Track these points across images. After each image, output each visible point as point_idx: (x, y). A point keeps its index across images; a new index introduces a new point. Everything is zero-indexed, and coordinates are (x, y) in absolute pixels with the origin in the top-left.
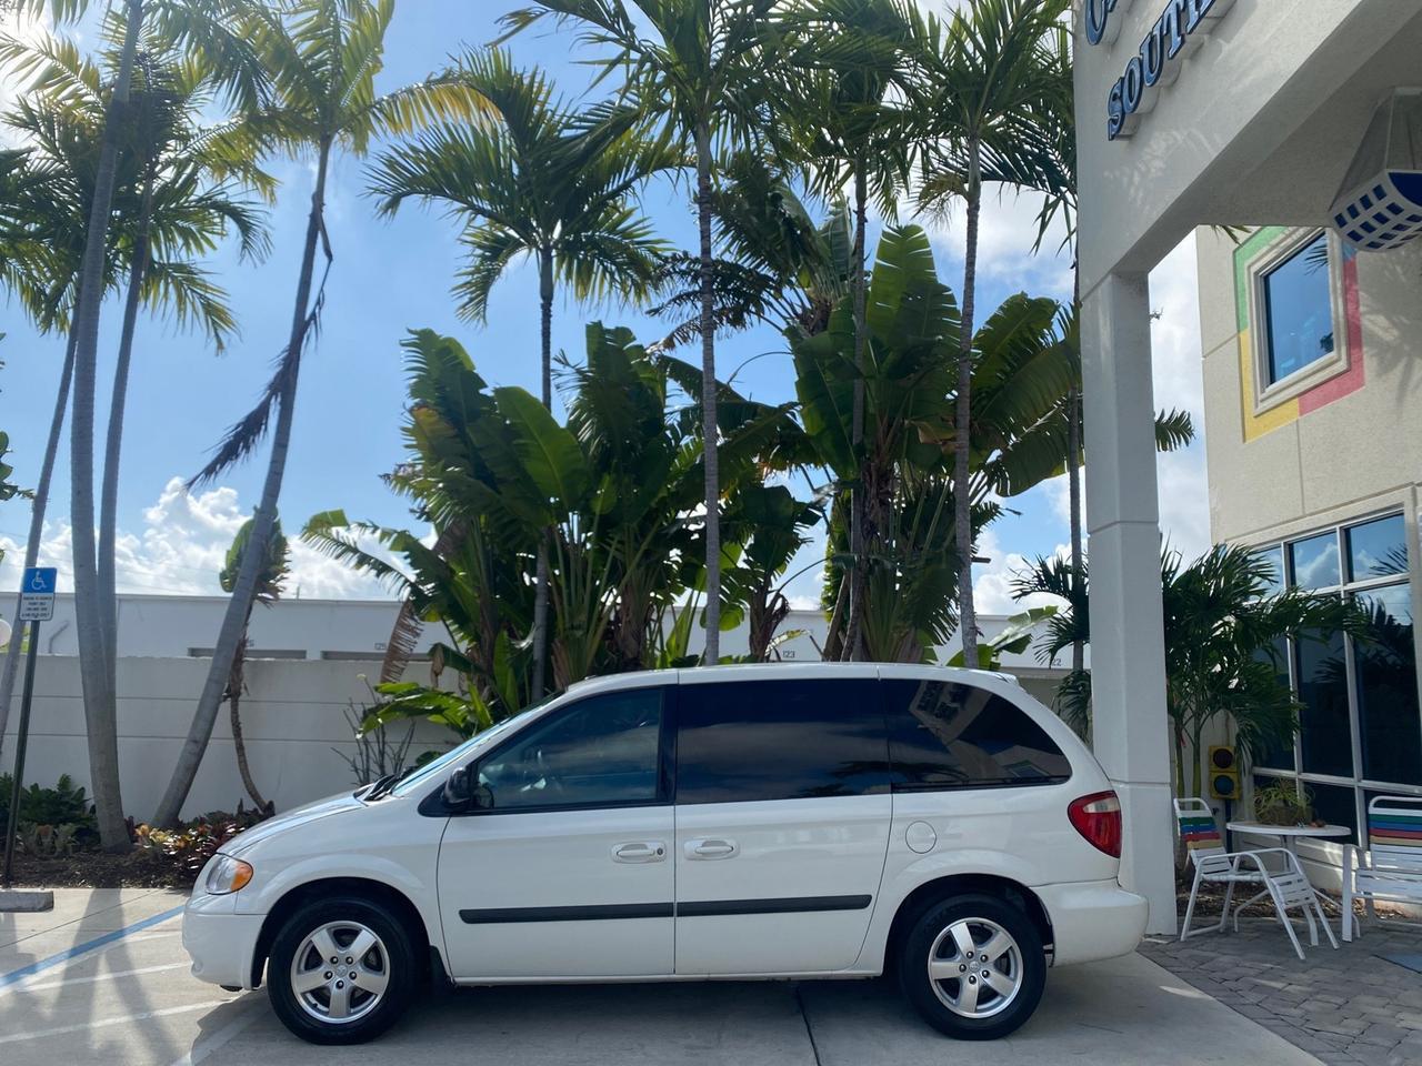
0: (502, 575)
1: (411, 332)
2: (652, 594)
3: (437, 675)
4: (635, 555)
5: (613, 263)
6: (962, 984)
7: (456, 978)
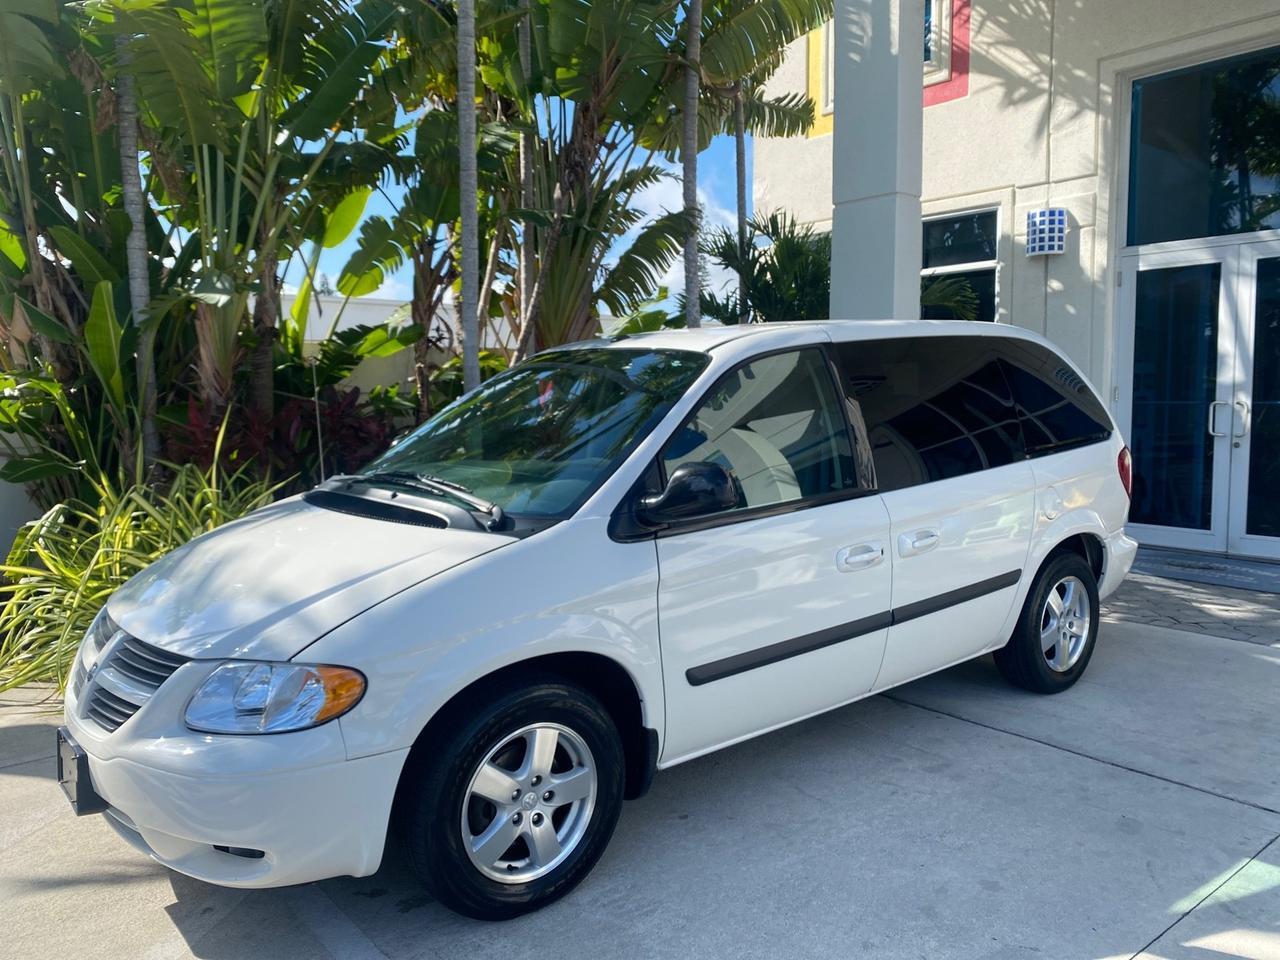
6: (1058, 642)
7: (664, 764)
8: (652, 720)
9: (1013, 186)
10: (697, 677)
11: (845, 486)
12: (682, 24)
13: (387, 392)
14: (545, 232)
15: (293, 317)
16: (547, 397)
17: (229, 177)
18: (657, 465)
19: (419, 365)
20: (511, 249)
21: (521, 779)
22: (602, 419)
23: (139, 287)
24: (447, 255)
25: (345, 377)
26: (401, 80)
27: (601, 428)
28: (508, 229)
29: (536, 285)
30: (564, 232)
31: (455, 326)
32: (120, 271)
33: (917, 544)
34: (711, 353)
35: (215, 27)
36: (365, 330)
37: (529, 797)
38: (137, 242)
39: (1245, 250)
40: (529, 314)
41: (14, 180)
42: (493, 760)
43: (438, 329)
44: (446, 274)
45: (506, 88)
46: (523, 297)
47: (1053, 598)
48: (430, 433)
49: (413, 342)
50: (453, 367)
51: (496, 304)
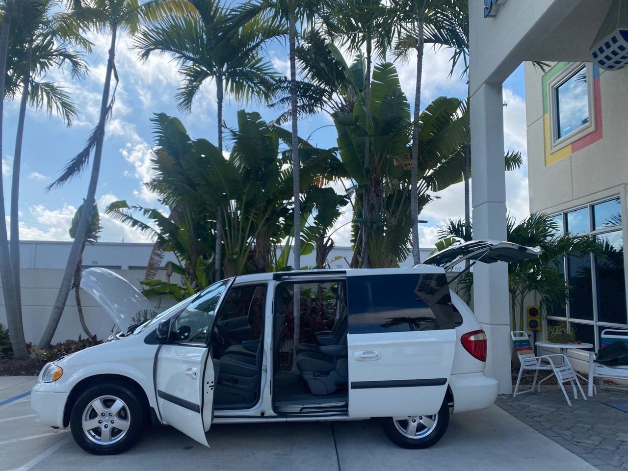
0: (200, 229)
1: (155, 114)
2: (271, 239)
3: (169, 276)
4: (262, 220)
5: (252, 83)
9: (625, 184)
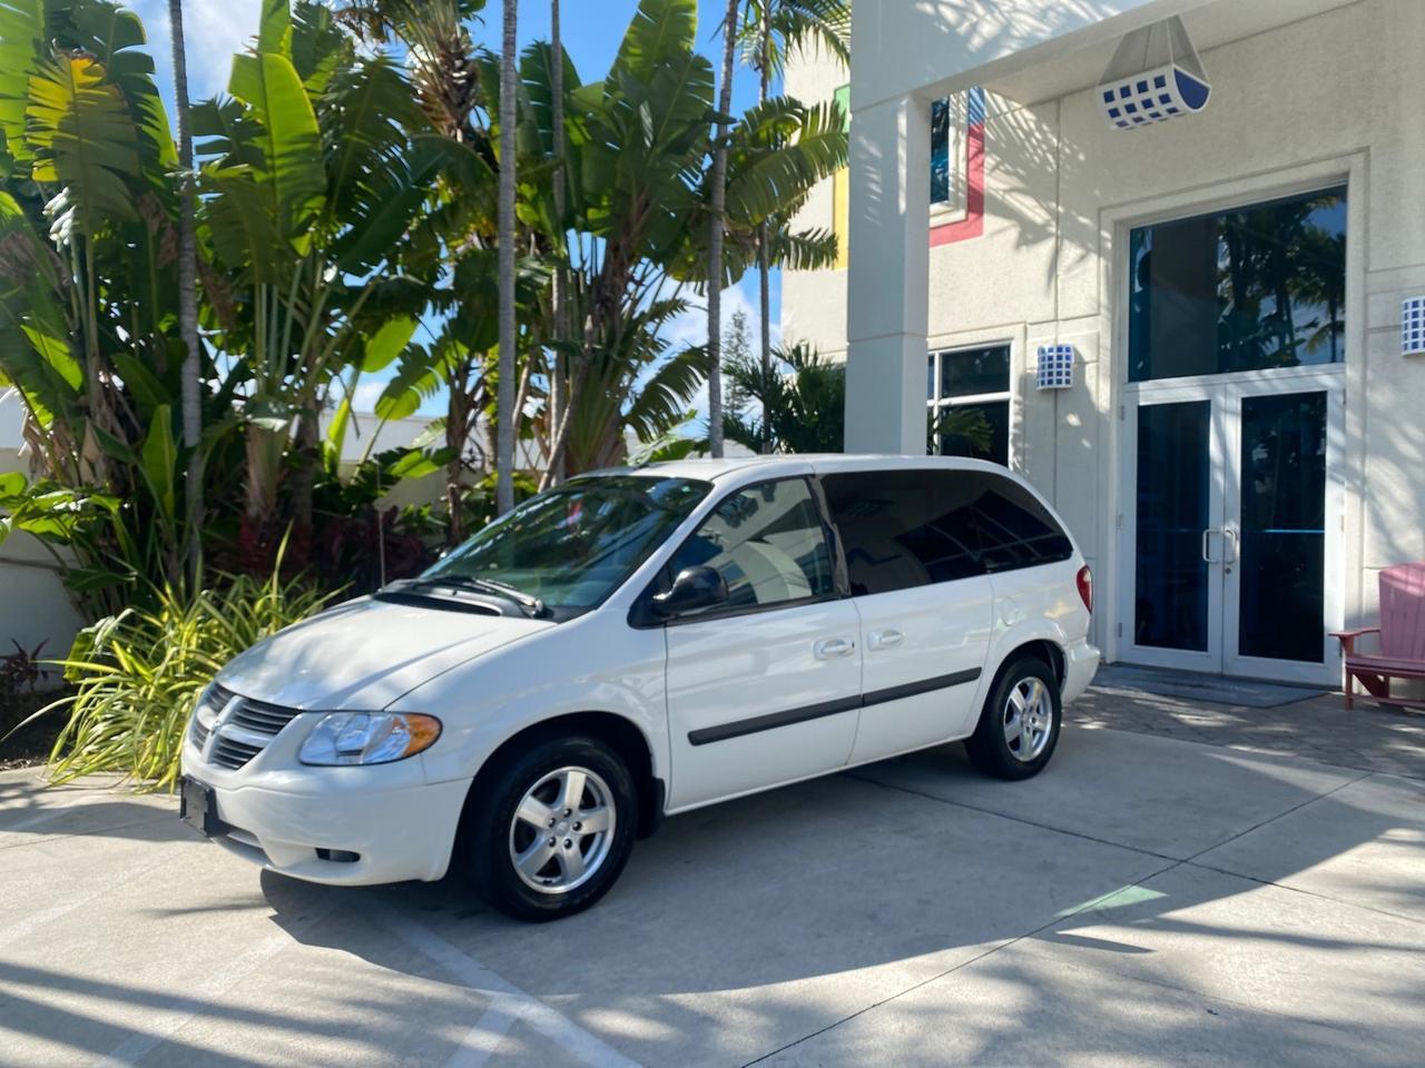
6: (1022, 734)
7: (670, 811)
8: (660, 771)
9: (1025, 322)
10: (698, 738)
11: (825, 591)
12: (708, 171)
13: (420, 511)
14: (576, 361)
15: (329, 438)
16: (576, 517)
17: (283, 311)
18: (668, 570)
19: (452, 485)
20: (542, 373)
21: (556, 810)
22: (625, 534)
23: (192, 410)
24: (481, 382)
25: (382, 496)
26: (446, 220)
27: (626, 540)
28: (541, 355)
29: (567, 410)
30: (595, 361)
31: (487, 448)
32: (174, 393)
33: (884, 640)
34: (714, 482)
35: (279, 174)
36: (403, 452)
37: (561, 825)
38: (191, 366)
39: (1232, 388)
40: (559, 437)
41: (79, 308)
42: (535, 794)
43: (471, 452)
44: (481, 399)
45: (540, 224)
46: (554, 421)
47: (1015, 696)
48: (464, 554)
49: (446, 463)
50: (484, 488)
51: (526, 427)
